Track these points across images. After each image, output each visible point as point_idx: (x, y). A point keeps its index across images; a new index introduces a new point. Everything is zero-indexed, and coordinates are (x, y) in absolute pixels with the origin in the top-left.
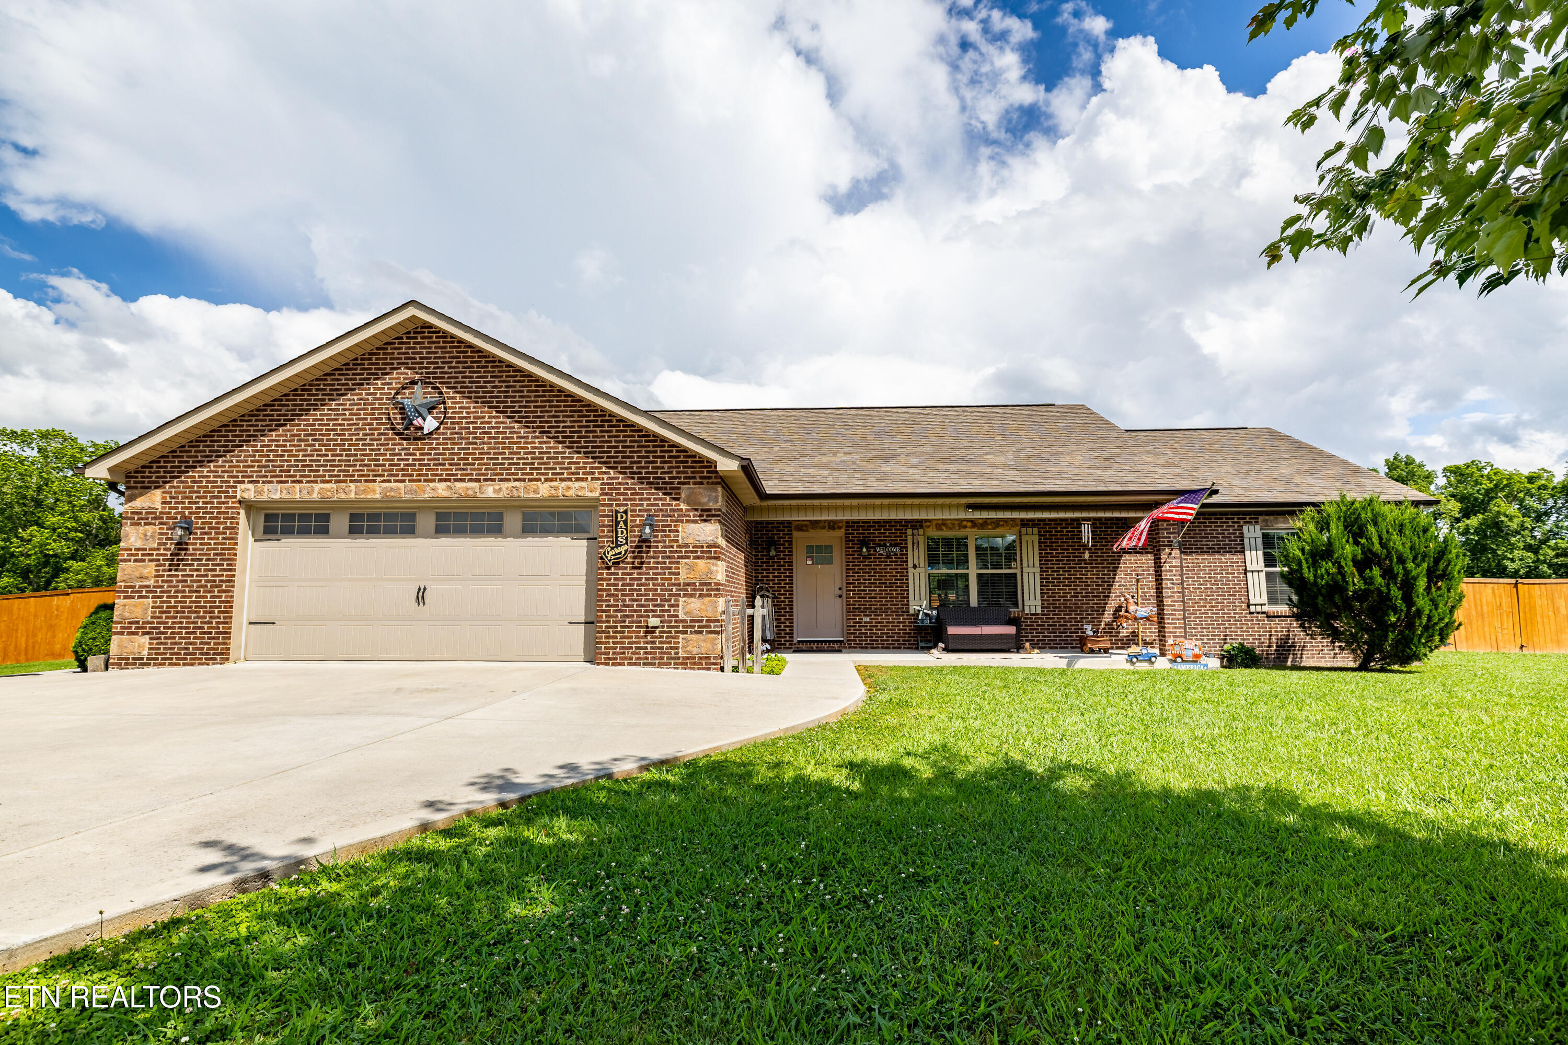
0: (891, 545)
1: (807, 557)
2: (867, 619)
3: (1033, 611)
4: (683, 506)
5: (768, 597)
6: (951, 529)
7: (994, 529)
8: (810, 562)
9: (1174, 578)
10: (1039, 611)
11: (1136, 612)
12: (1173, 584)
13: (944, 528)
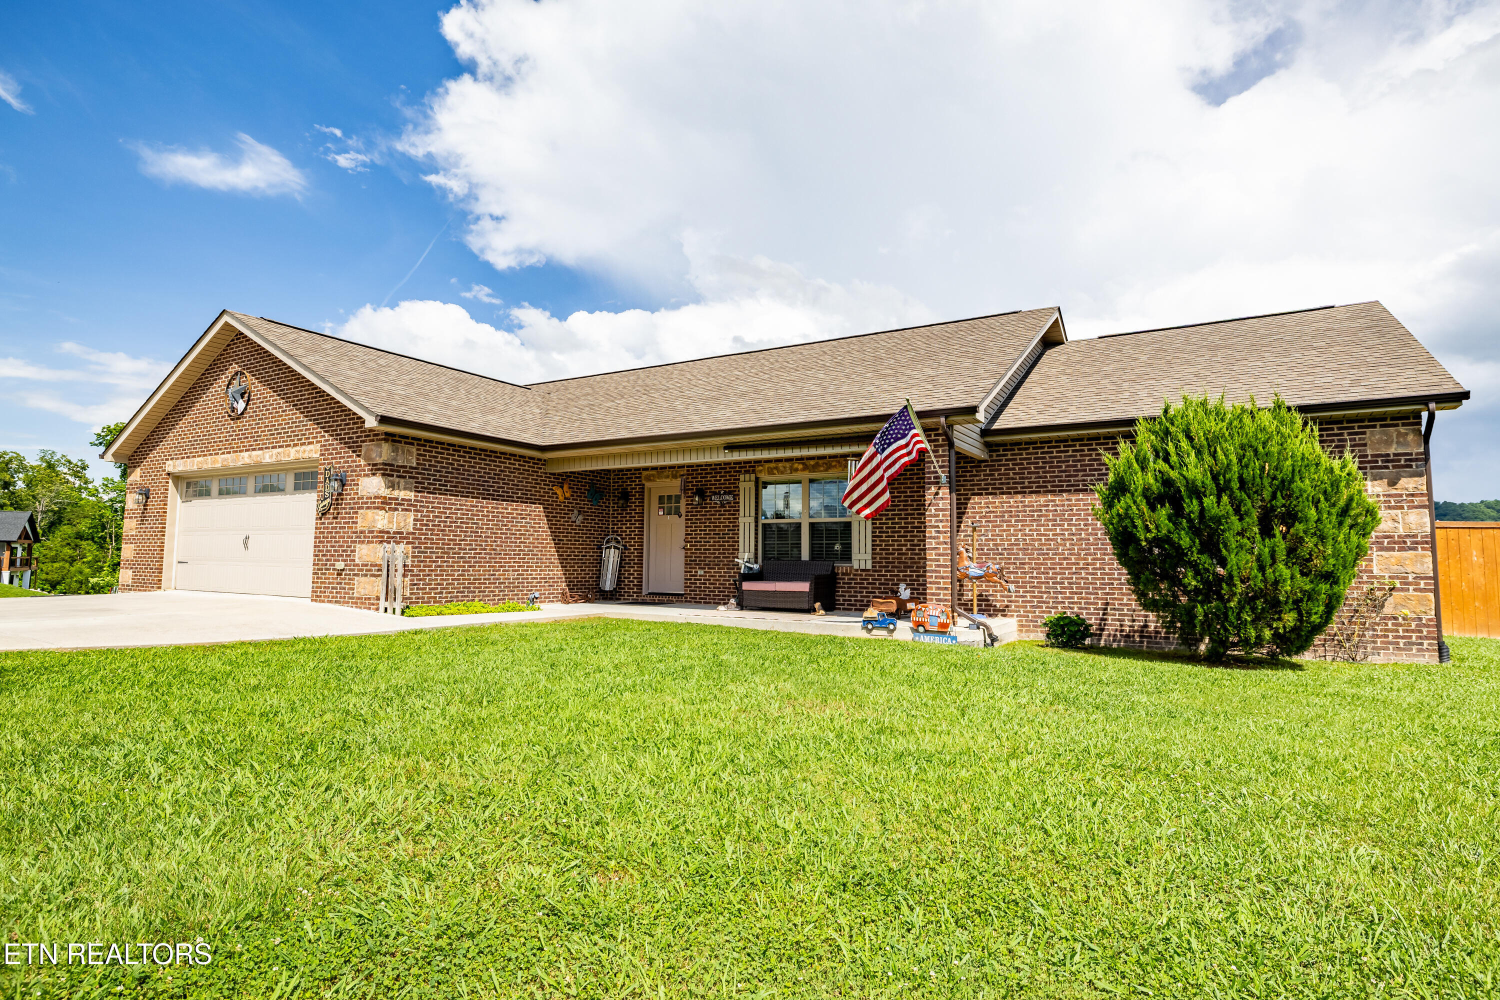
0: (725, 493)
1: (660, 508)
2: (701, 572)
3: (863, 567)
4: (363, 463)
5: (618, 549)
6: (782, 473)
7: (826, 470)
8: (661, 513)
9: (941, 525)
10: (869, 567)
11: (967, 568)
12: (938, 532)
13: (775, 472)
